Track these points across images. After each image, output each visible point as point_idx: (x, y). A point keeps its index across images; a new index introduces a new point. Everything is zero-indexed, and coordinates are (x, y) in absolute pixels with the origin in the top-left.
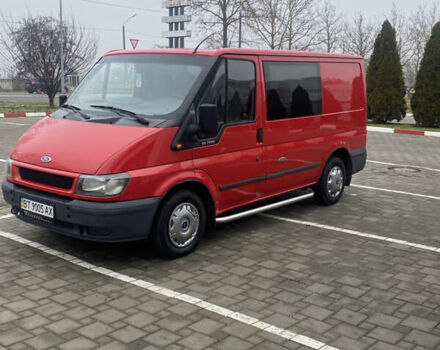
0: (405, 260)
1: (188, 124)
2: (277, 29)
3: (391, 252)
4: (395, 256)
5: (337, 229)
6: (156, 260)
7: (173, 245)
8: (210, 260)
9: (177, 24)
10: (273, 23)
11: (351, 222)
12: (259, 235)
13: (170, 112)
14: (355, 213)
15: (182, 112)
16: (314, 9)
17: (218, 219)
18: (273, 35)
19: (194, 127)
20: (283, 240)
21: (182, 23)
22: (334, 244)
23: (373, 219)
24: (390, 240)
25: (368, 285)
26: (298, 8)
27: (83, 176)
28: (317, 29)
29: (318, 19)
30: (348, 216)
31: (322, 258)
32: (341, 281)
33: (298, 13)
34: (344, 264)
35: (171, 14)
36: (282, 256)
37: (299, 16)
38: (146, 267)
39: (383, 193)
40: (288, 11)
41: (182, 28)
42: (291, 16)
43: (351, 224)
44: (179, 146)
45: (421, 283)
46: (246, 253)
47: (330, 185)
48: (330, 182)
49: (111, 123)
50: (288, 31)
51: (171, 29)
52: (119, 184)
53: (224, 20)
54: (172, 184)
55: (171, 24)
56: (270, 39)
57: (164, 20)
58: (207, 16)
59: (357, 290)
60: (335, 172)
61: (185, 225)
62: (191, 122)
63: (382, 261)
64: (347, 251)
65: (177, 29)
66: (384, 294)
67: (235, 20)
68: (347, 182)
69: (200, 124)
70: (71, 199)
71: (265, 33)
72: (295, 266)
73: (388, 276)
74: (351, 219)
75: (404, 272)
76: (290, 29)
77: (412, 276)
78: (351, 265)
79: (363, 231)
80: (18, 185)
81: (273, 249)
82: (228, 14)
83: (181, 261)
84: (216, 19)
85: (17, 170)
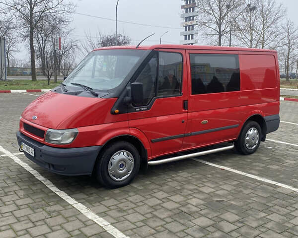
0: (283, 202)
1: (125, 96)
2: (254, 38)
3: (275, 194)
4: (277, 198)
5: (243, 174)
6: (101, 189)
7: (112, 179)
8: (137, 192)
9: (189, 35)
10: (251, 34)
11: (257, 168)
12: (183, 175)
13: (113, 88)
14: (263, 162)
15: (122, 88)
16: (279, 25)
17: (149, 162)
18: (251, 41)
19: (128, 98)
20: (198, 179)
21: (192, 35)
22: (234, 186)
23: (275, 167)
24: (279, 184)
25: (242, 222)
26: (268, 24)
27: (49, 130)
28: (281, 37)
29: (282, 31)
30: (257, 164)
31: (219, 196)
32: (222, 216)
33: (268, 27)
34: (233, 203)
35: (186, 30)
36: (190, 192)
37: (269, 29)
38: (92, 194)
39: (292, 147)
40: (262, 26)
41: (192, 38)
42: (263, 28)
43: (256, 170)
44: (117, 111)
45: (287, 224)
46: (165, 188)
47: (248, 141)
48: (247, 138)
49: (76, 95)
50: (261, 38)
51: (186, 39)
52: (71, 136)
53: (220, 32)
54: (109, 138)
55: (186, 36)
56: (249, 44)
57: (182, 34)
58: (209, 31)
59: (232, 225)
60: (252, 132)
61: (121, 166)
62: (127, 95)
63: (264, 202)
64: (241, 191)
65: (189, 39)
66: (252, 231)
67: (227, 33)
68: (262, 139)
69: (132, 96)
70: (43, 144)
71: (246, 40)
72: (194, 201)
73: (263, 215)
74: (258, 166)
75: (278, 212)
76: (263, 38)
77: (282, 217)
78: (238, 204)
79: (261, 176)
80: (22, 134)
81: (187, 186)
82: (222, 29)
83: (117, 191)
84: (214, 32)
85: (23, 123)
